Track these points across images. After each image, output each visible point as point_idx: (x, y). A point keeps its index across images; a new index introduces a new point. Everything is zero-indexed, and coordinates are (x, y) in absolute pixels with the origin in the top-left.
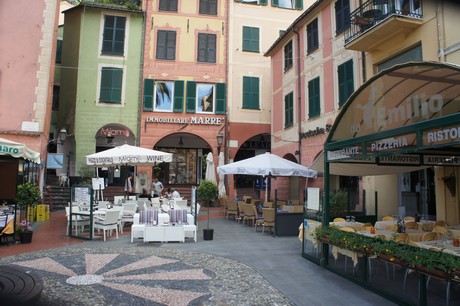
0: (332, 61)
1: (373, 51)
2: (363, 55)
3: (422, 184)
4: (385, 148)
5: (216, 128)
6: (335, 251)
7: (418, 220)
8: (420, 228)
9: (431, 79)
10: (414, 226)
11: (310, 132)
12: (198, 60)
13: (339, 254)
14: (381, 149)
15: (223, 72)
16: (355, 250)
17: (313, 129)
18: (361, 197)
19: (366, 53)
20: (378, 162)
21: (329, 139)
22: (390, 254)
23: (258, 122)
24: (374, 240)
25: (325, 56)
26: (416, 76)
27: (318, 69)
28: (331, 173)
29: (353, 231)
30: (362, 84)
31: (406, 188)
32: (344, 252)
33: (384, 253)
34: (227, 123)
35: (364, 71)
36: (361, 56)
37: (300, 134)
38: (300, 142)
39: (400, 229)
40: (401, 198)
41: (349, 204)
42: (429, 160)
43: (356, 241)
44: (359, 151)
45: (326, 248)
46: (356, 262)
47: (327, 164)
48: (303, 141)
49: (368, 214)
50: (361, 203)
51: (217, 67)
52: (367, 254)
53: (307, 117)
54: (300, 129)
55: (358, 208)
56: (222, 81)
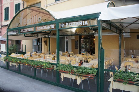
0: (13, 2)
1: (27, 2)
2: (24, 2)
3: (40, 43)
4: (25, 31)
6: (10, 64)
7: (37, 53)
8: (37, 55)
9: (40, 12)
10: (36, 55)
11: (5, 25)
13: (12, 64)
14: (24, 31)
16: (16, 63)
17: (6, 24)
18: (21, 47)
19: (25, 2)
20: (25, 36)
21: (8, 28)
22: (26, 63)
24: (22, 59)
26: (36, 11)
27: (9, 4)
28: (9, 39)
29: (16, 57)
30: (23, 8)
31: (35, 44)
32: (13, 64)
33: (24, 63)
35: (24, 6)
36: (23, 3)
37: (1, 26)
38: (1, 29)
39: (31, 56)
40: (33, 47)
41: (17, 49)
42: (40, 36)
43: (17, 60)
44: (18, 32)
45: (8, 63)
46: (17, 66)
47: (8, 36)
48: (2, 28)
49: (23, 52)
50: (21, 49)
52: (20, 64)
53: (4, 20)
54: (1, 24)
55: (21, 50)
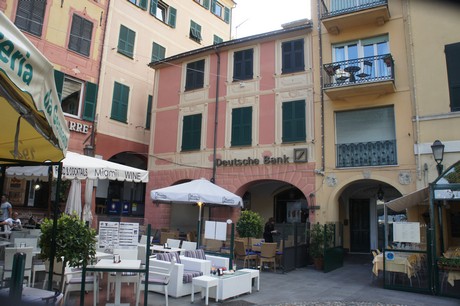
0: (273, 96)
2: (322, 100)
5: (81, 137)
12: (69, 46)
13: (455, 281)
15: (95, 69)
17: (241, 158)
23: (123, 138)
25: (262, 88)
27: (251, 99)
34: (94, 134)
37: (215, 160)
38: (214, 169)
48: (221, 169)
51: (90, 63)
53: (228, 144)
54: (215, 155)
56: (93, 81)
